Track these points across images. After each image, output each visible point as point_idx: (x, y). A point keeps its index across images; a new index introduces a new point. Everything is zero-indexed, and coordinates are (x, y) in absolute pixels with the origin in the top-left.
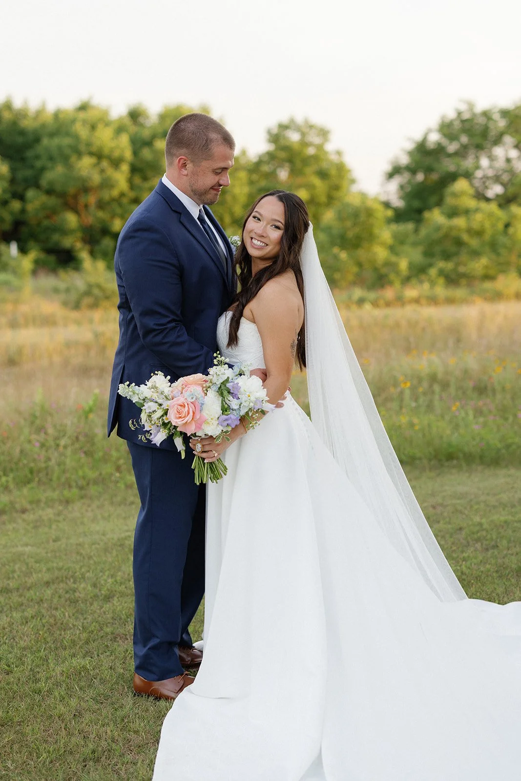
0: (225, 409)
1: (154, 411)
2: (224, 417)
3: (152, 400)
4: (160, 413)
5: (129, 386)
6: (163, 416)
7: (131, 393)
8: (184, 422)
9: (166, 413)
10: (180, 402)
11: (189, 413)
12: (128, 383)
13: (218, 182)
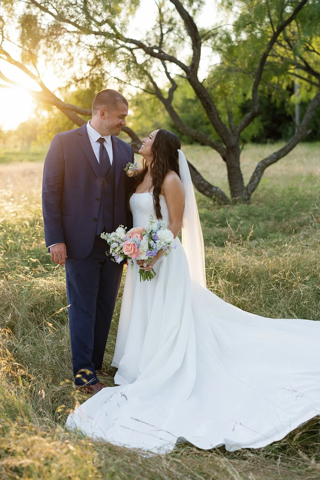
0: (150, 247)
1: (116, 248)
2: (150, 251)
3: (116, 242)
4: (118, 249)
5: (105, 234)
6: (120, 250)
7: (106, 238)
8: (130, 253)
9: (122, 249)
10: (128, 243)
11: (132, 249)
12: (104, 233)
13: (120, 123)
